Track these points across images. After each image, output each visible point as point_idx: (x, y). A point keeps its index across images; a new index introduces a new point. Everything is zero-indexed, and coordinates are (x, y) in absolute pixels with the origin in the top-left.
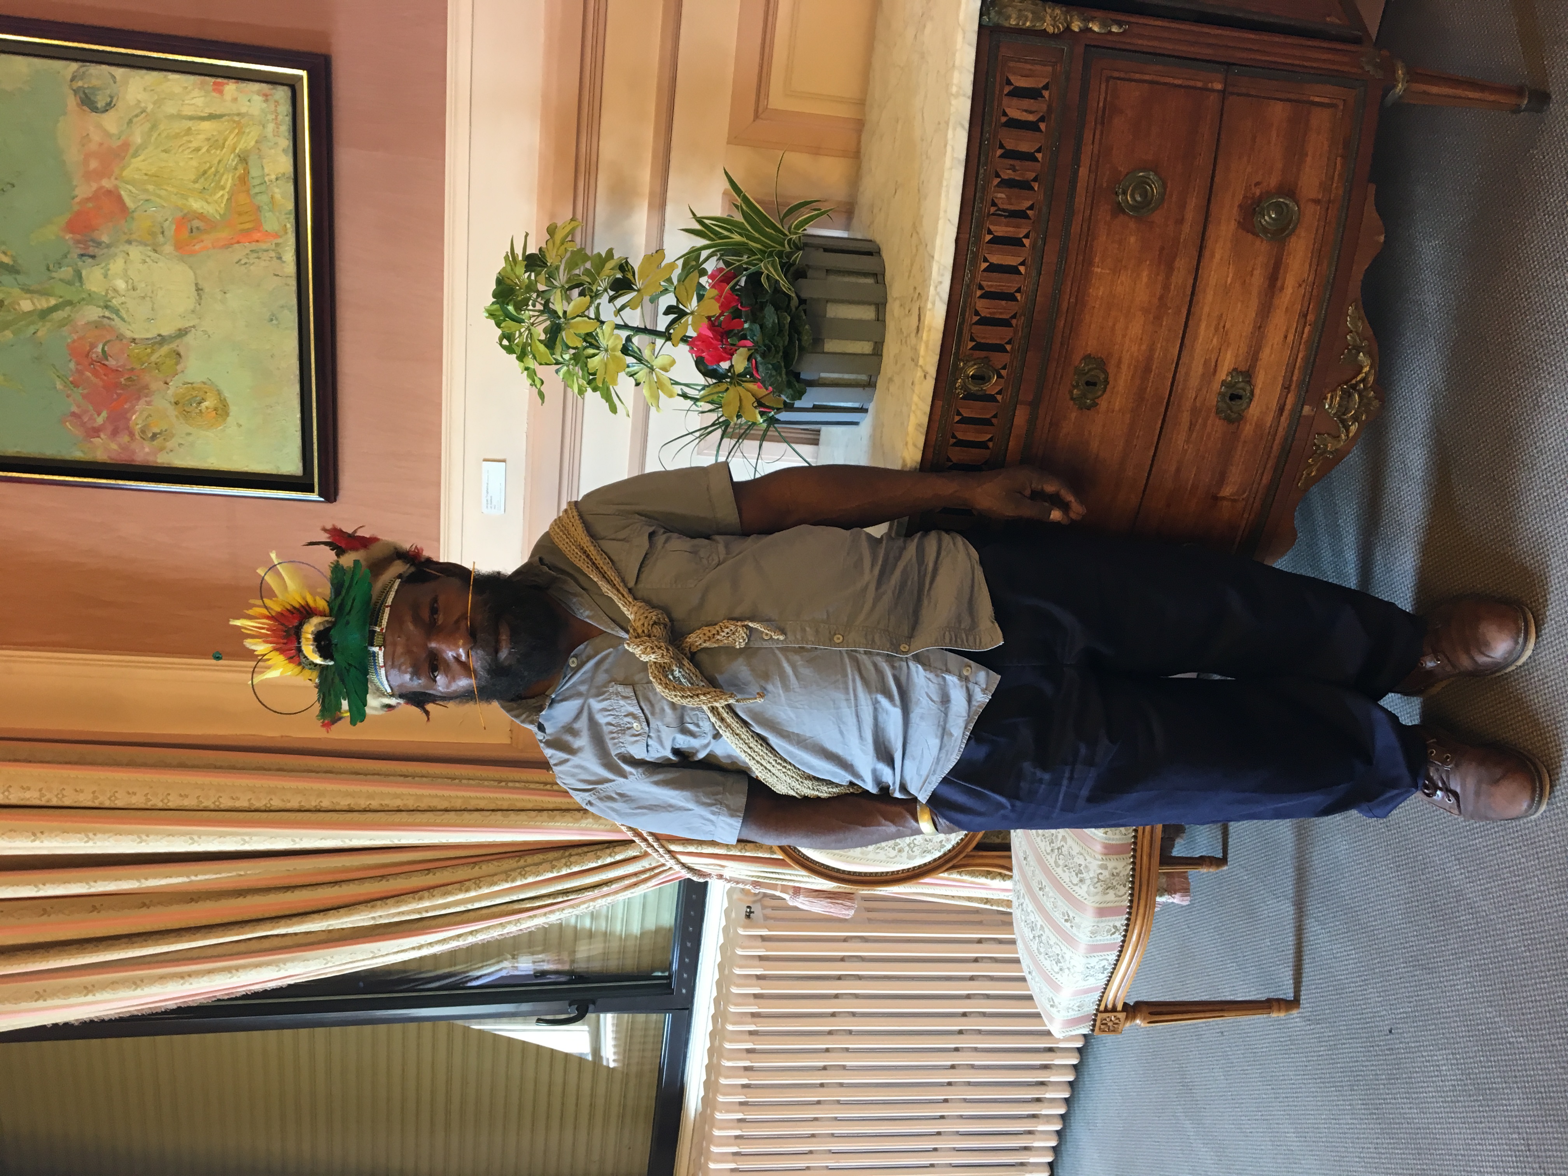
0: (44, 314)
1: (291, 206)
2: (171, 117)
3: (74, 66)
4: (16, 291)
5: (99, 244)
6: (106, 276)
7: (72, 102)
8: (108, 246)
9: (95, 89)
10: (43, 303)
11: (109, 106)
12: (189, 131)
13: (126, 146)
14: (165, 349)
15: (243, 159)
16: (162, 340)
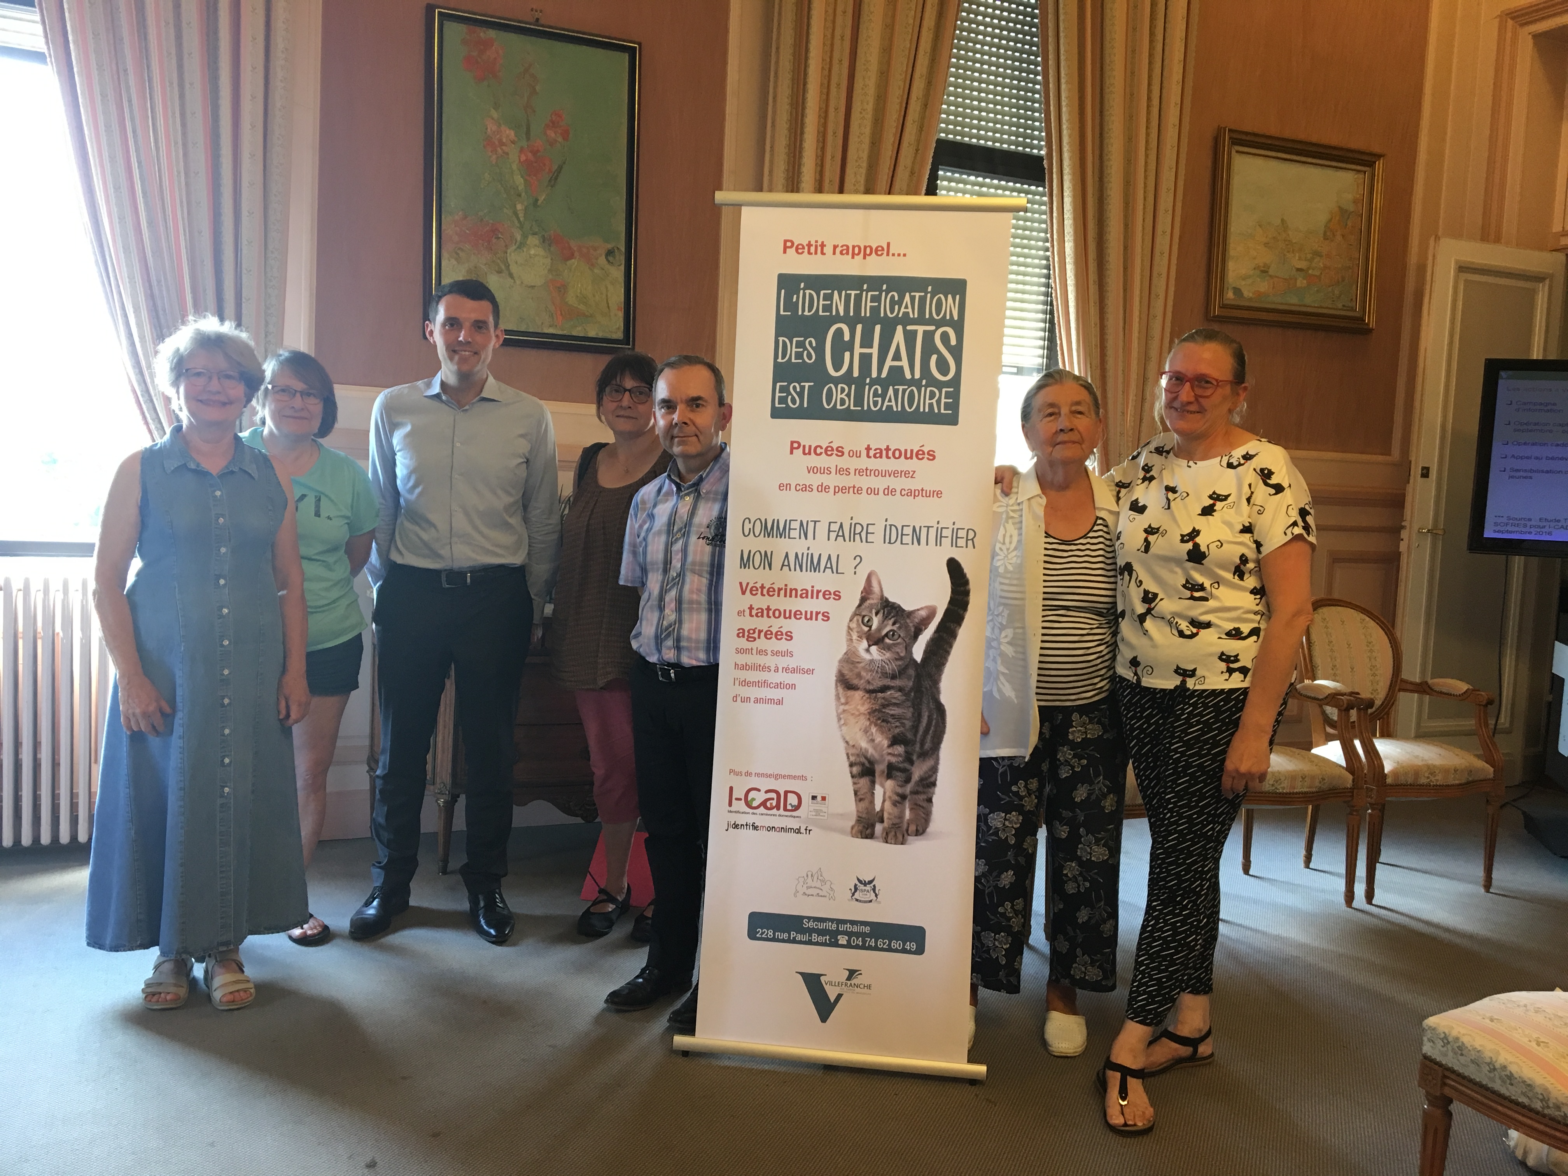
0: (516, 214)
1: (574, 333)
2: (607, 288)
3: (623, 250)
4: (526, 203)
5: (550, 245)
6: (536, 245)
7: (610, 246)
8: (549, 250)
9: (614, 257)
10: (521, 215)
11: (609, 261)
12: (602, 294)
13: (593, 265)
14: (503, 267)
15: (591, 316)
16: (508, 267)
